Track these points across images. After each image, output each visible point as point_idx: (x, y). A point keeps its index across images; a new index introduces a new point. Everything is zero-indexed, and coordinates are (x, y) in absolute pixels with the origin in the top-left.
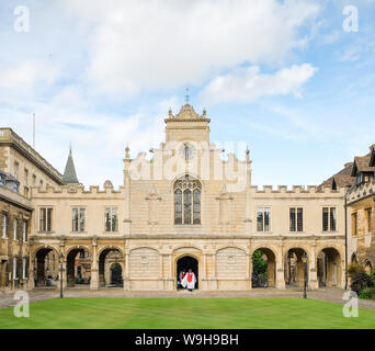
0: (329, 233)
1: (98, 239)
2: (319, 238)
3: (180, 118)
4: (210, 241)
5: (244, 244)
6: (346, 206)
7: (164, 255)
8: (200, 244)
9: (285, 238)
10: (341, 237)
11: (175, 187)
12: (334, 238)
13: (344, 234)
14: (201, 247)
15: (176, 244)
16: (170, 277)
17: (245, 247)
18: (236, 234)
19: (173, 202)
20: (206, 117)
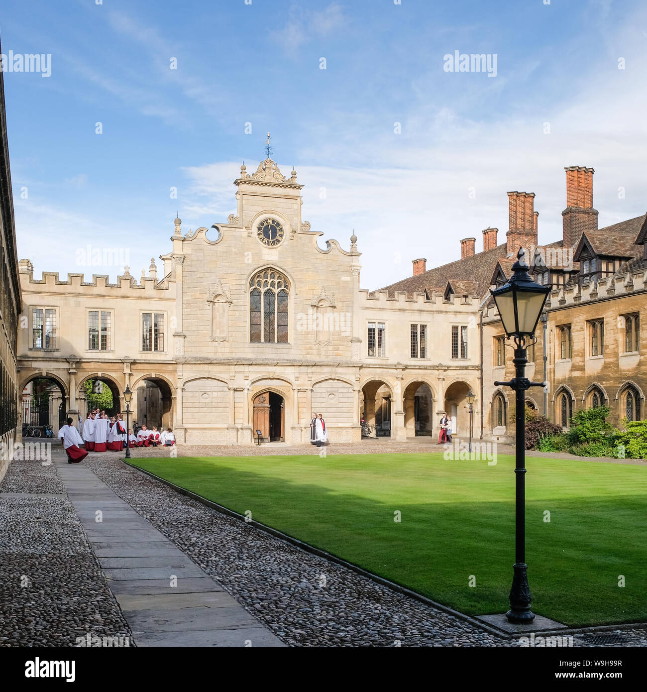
0: (459, 362)
1: (134, 363)
2: (447, 368)
3: (258, 179)
4: (303, 369)
5: (350, 375)
6: (481, 325)
7: (235, 390)
8: (290, 373)
9: (406, 368)
10: (475, 368)
11: (251, 284)
12: (466, 368)
13: (478, 363)
14: (292, 378)
15: (255, 372)
16: (246, 425)
17: (352, 378)
18: (339, 359)
19: (248, 308)
20: (297, 181)
